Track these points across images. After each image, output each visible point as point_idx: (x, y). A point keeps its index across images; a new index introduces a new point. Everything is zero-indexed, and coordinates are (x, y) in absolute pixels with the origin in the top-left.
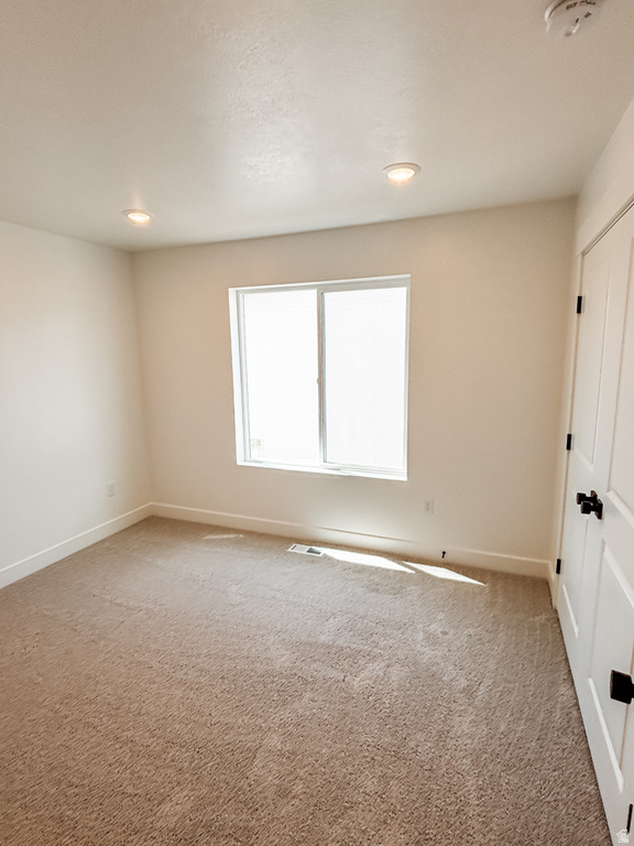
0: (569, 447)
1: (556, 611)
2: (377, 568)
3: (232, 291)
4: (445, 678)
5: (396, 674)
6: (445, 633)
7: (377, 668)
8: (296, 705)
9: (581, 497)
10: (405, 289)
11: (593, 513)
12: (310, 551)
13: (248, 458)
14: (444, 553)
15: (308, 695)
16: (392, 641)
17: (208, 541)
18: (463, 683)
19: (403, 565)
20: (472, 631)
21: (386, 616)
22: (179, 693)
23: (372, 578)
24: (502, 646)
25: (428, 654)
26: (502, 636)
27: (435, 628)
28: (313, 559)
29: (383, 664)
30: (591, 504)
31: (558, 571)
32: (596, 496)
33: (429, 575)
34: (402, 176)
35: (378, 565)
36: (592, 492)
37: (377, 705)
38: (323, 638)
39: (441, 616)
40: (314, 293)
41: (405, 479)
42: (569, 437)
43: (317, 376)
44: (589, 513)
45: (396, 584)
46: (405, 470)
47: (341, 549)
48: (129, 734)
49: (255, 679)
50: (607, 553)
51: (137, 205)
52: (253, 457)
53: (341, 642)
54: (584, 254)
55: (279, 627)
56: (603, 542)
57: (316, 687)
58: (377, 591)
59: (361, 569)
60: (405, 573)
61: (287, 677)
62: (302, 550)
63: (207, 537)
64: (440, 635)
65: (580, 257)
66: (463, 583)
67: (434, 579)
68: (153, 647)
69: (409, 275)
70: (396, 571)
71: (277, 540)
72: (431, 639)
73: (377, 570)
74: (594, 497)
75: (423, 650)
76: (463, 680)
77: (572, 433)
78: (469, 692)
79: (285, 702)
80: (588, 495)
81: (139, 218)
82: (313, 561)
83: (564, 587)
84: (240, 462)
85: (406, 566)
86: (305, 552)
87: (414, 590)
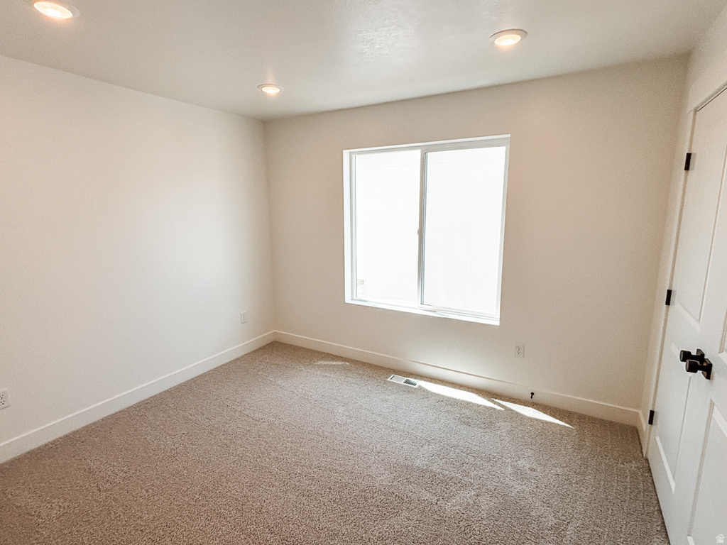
0: (668, 303)
1: (647, 460)
2: (468, 403)
3: (346, 153)
4: (533, 514)
5: (486, 503)
6: (532, 470)
7: (467, 496)
8: (392, 521)
9: (686, 356)
10: (505, 147)
11: (700, 372)
12: (407, 382)
13: (355, 297)
14: (532, 394)
15: (405, 514)
16: (481, 472)
17: (319, 366)
18: (552, 520)
19: (493, 402)
20: (559, 471)
21: (477, 448)
22: (293, 498)
23: (463, 411)
24: (591, 490)
25: (516, 487)
26: (590, 479)
27: (524, 464)
28: (409, 390)
29: (473, 493)
30: (697, 363)
31: (651, 422)
32: (703, 355)
33: (517, 413)
34: (508, 42)
35: (468, 400)
36: (698, 350)
37: (468, 531)
38: (418, 463)
39: (530, 453)
40: (418, 153)
41: (497, 323)
42: (669, 292)
43: (418, 228)
44: (695, 372)
45: (487, 420)
46: (498, 316)
47: (435, 383)
48: (252, 528)
49: (358, 493)
50: (717, 414)
51: (270, 80)
52: (360, 296)
53: (434, 468)
54: (696, 111)
55: (379, 448)
56: (712, 404)
57: (411, 507)
58: (468, 424)
59: (455, 403)
60: (494, 409)
61: (385, 495)
62: (400, 380)
63: (319, 363)
64: (528, 472)
65: (692, 113)
66: (551, 423)
67: (523, 417)
68: (273, 454)
69: (509, 136)
70: (485, 407)
71: (378, 370)
72: (520, 474)
73: (468, 405)
74: (701, 356)
75: (511, 483)
76: (551, 517)
77: (673, 289)
78: (558, 530)
79: (384, 517)
80: (694, 353)
81: (271, 91)
82: (410, 391)
83: (658, 439)
84: (348, 300)
85: (495, 403)
86: (402, 383)
87: (504, 427)
